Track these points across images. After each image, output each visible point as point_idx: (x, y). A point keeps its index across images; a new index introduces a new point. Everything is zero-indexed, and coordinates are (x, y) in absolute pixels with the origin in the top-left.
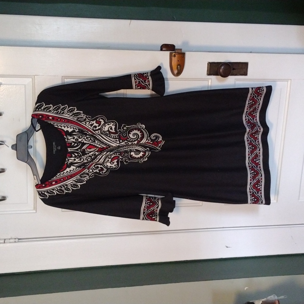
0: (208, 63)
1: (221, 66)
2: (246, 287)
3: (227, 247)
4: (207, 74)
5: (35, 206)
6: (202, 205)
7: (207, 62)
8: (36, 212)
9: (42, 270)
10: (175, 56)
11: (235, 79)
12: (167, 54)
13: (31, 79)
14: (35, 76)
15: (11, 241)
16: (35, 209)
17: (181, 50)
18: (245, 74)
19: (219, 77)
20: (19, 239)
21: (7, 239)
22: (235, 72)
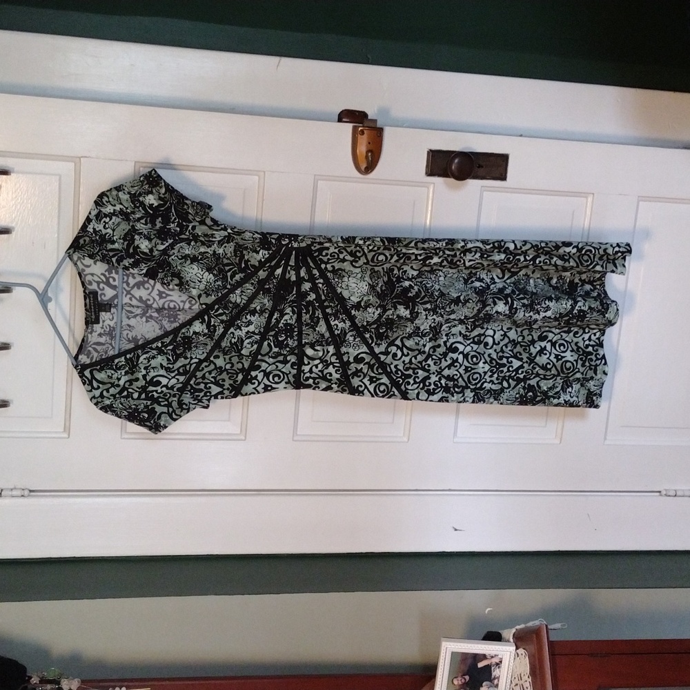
0: (428, 152)
1: (453, 159)
2: (488, 608)
3: (456, 530)
4: (426, 173)
5: (67, 424)
6: (408, 440)
7: (427, 150)
8: (69, 438)
9: (74, 557)
10: (362, 133)
11: (482, 187)
12: (348, 128)
13: (73, 164)
14: (82, 159)
15: (14, 493)
16: (67, 430)
17: (375, 121)
18: (503, 177)
19: (452, 180)
20: (31, 491)
21: (7, 489)
22: (481, 171)
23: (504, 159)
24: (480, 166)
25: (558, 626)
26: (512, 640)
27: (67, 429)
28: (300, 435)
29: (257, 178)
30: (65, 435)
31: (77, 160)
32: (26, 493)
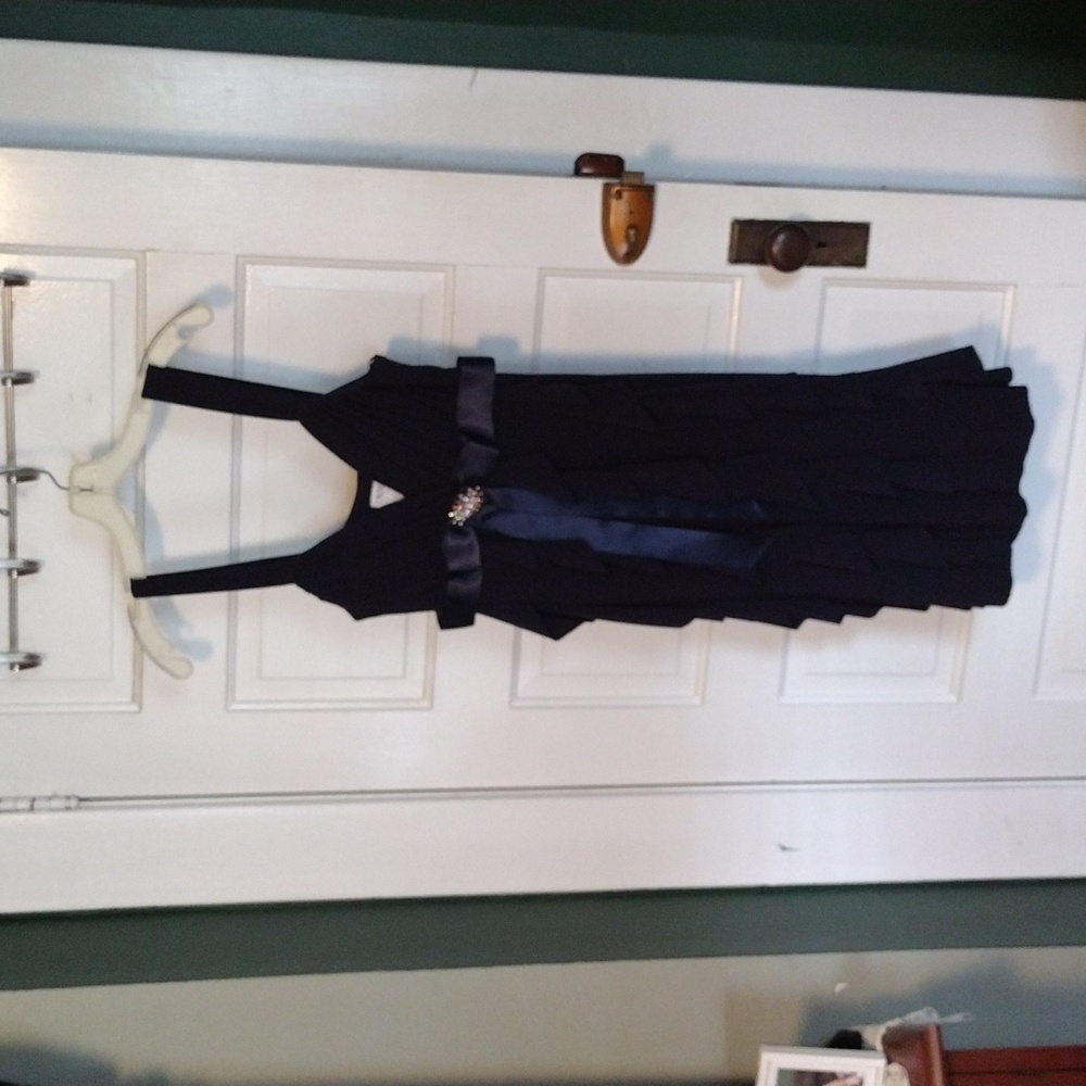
0: (733, 223)
1: (776, 234)
3: (784, 848)
4: (729, 259)
5: (137, 691)
6: (703, 702)
7: (732, 220)
8: (140, 712)
10: (619, 195)
11: (824, 278)
12: (594, 187)
13: (135, 261)
14: (148, 254)
15: (55, 804)
16: (138, 700)
17: (640, 175)
18: (860, 262)
19: (769, 270)
20: (81, 800)
21: (41, 798)
22: (825, 253)
23: (862, 230)
24: (821, 245)
25: (957, 1018)
26: (879, 1046)
28: (522, 699)
29: (442, 275)
30: (134, 708)
31: (140, 257)
32: (73, 803)
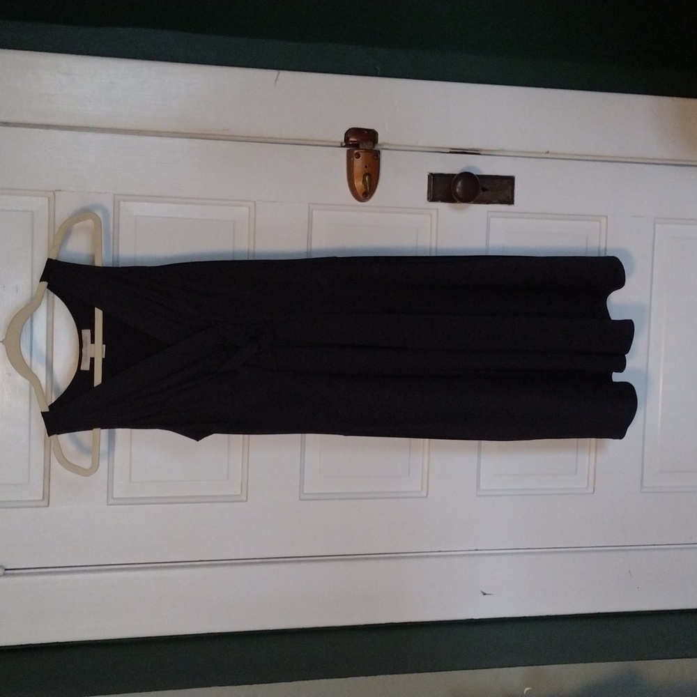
0: (429, 176)
2: (526, 687)
3: (485, 594)
4: (428, 199)
5: (46, 492)
6: (427, 495)
7: (428, 174)
8: (48, 506)
9: (57, 643)
10: (358, 156)
11: (488, 212)
12: (342, 153)
13: (47, 199)
16: (46, 499)
18: (510, 200)
20: (6, 569)
22: (487, 194)
23: (509, 181)
24: (484, 190)
27: (46, 496)
28: (307, 494)
29: (247, 208)
30: (45, 504)
31: (50, 194)
32: (1, 571)
